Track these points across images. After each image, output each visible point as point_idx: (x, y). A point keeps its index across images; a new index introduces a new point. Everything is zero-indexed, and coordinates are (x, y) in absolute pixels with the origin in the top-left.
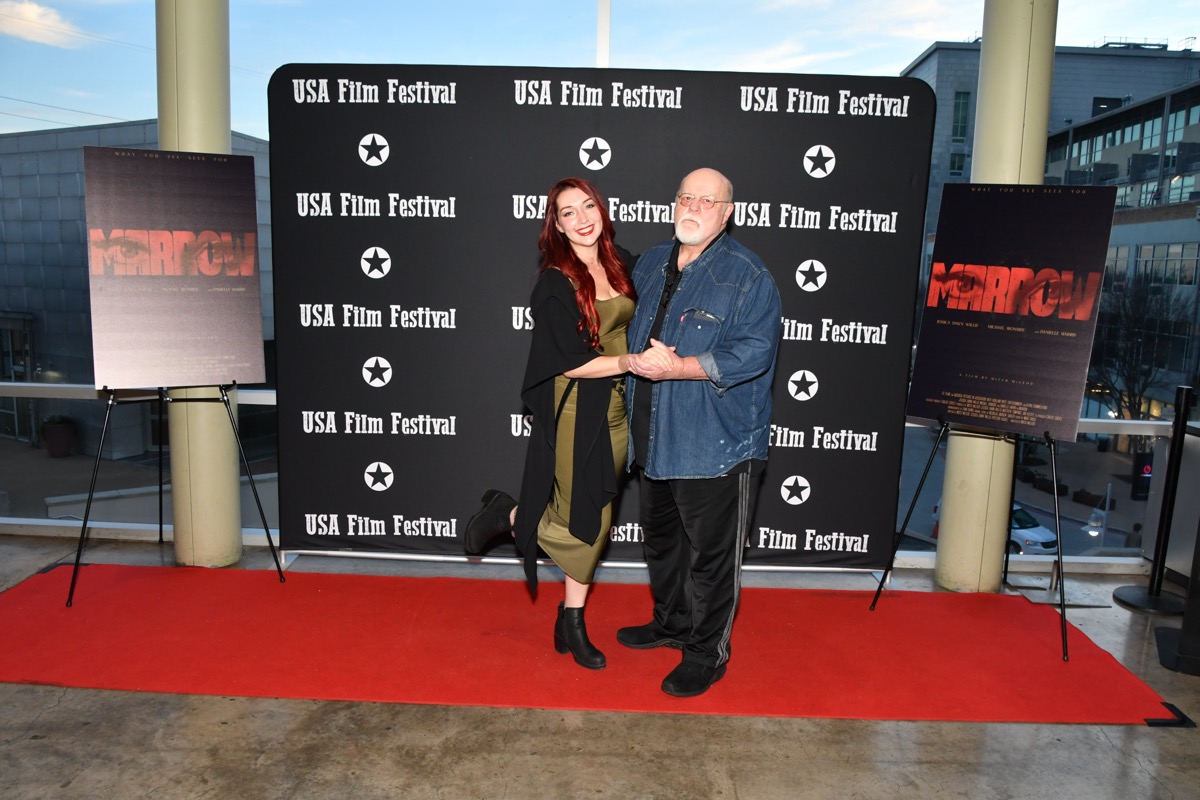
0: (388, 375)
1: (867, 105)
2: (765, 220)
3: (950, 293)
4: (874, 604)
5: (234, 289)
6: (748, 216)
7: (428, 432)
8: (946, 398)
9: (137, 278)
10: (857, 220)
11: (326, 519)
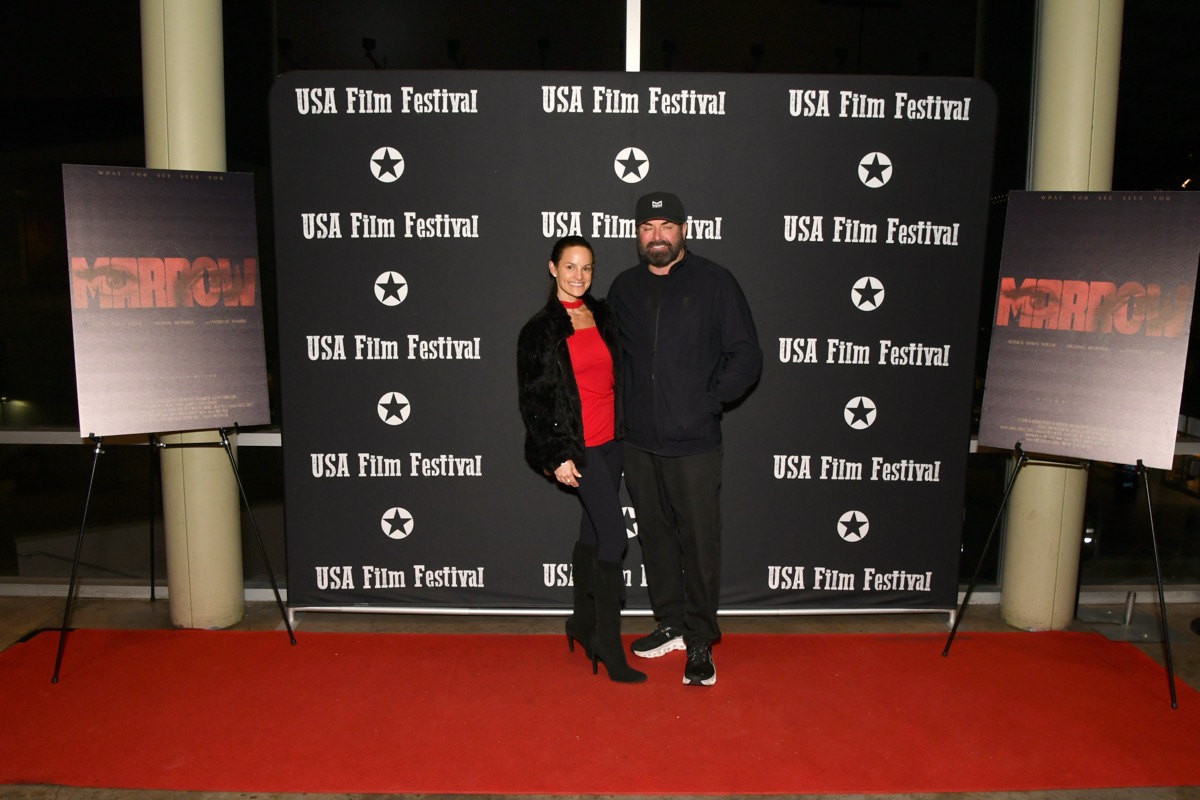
0: (406, 412)
1: (925, 108)
2: (817, 234)
3: (1022, 310)
4: (947, 649)
5: (233, 321)
6: (799, 230)
7: (451, 473)
8: (1023, 425)
9: (127, 311)
10: (916, 233)
11: (338, 572)
